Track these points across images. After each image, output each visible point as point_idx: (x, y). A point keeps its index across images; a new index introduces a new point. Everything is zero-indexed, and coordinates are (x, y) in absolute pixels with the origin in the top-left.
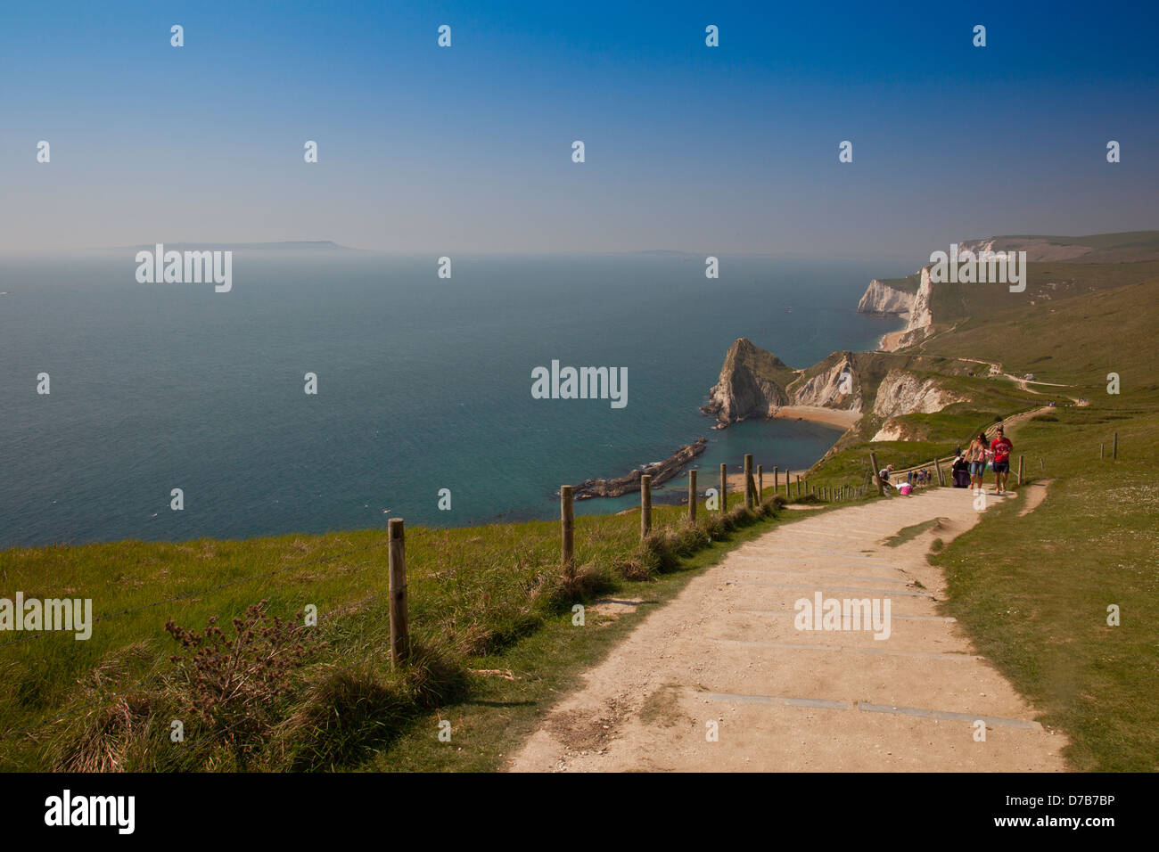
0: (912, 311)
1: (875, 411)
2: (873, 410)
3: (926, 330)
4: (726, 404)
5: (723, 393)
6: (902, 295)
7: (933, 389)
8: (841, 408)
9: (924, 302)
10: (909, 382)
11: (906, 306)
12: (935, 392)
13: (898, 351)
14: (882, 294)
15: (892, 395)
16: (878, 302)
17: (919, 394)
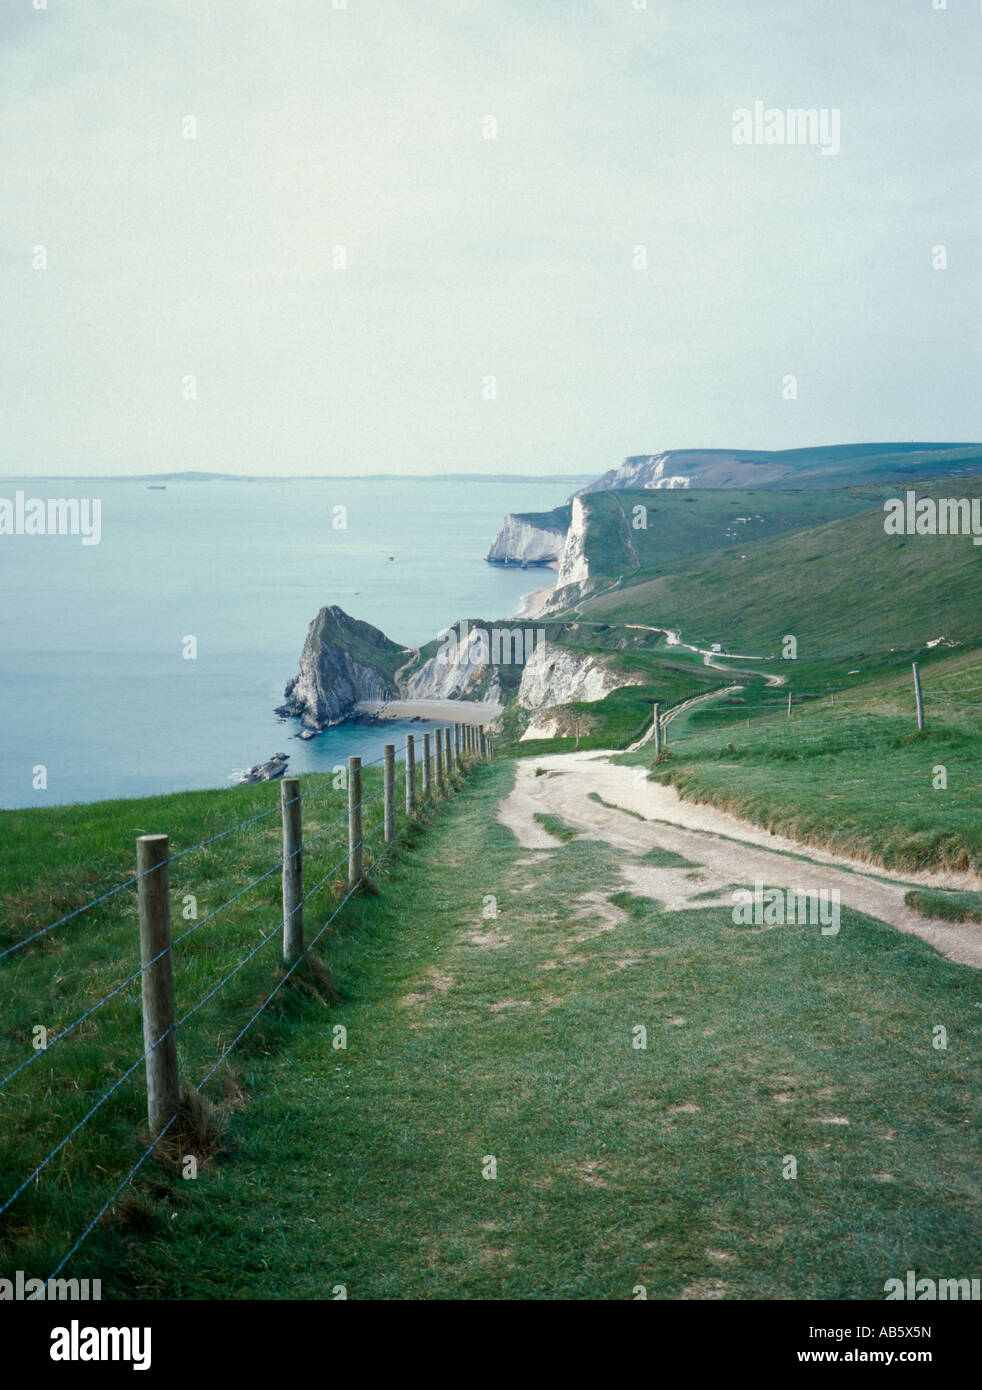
0: (562, 560)
1: (521, 701)
2: (516, 701)
3: (581, 586)
4: (312, 702)
5: (306, 687)
6: (547, 536)
7: (595, 670)
8: (473, 700)
9: (577, 546)
10: (564, 660)
11: (554, 552)
12: (598, 672)
13: (545, 616)
14: (519, 534)
15: (542, 678)
16: (514, 546)
17: (577, 677)
